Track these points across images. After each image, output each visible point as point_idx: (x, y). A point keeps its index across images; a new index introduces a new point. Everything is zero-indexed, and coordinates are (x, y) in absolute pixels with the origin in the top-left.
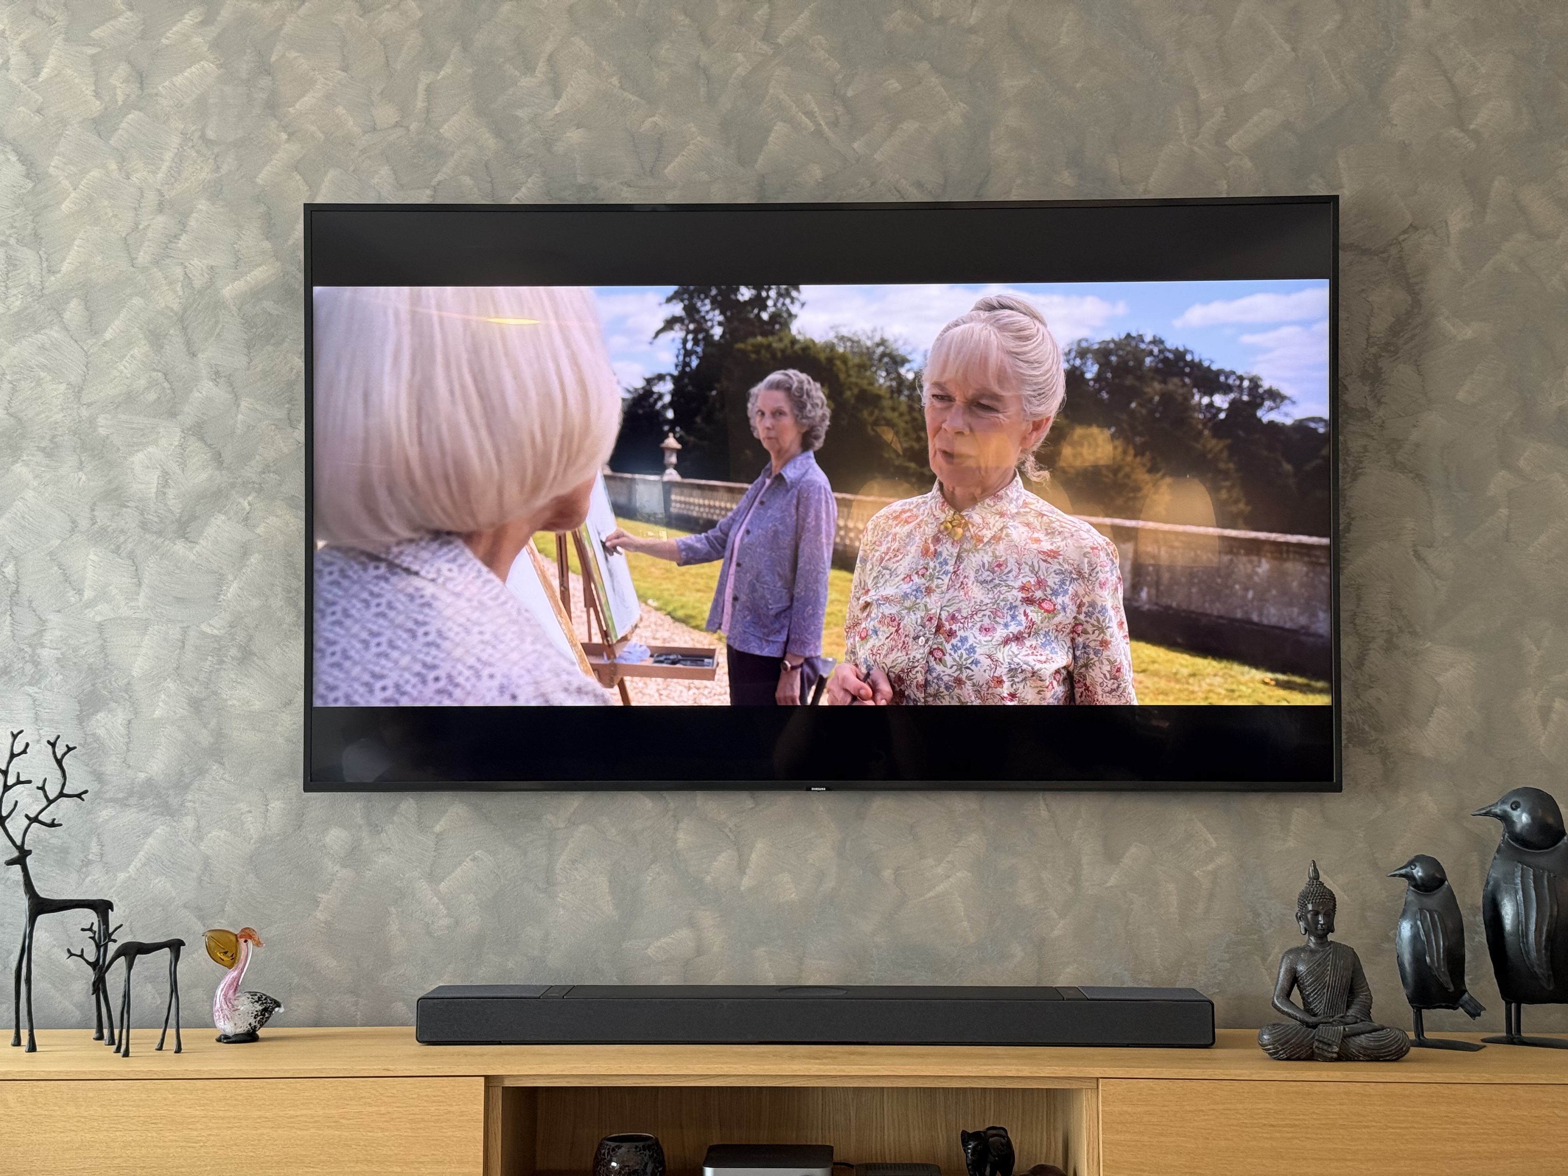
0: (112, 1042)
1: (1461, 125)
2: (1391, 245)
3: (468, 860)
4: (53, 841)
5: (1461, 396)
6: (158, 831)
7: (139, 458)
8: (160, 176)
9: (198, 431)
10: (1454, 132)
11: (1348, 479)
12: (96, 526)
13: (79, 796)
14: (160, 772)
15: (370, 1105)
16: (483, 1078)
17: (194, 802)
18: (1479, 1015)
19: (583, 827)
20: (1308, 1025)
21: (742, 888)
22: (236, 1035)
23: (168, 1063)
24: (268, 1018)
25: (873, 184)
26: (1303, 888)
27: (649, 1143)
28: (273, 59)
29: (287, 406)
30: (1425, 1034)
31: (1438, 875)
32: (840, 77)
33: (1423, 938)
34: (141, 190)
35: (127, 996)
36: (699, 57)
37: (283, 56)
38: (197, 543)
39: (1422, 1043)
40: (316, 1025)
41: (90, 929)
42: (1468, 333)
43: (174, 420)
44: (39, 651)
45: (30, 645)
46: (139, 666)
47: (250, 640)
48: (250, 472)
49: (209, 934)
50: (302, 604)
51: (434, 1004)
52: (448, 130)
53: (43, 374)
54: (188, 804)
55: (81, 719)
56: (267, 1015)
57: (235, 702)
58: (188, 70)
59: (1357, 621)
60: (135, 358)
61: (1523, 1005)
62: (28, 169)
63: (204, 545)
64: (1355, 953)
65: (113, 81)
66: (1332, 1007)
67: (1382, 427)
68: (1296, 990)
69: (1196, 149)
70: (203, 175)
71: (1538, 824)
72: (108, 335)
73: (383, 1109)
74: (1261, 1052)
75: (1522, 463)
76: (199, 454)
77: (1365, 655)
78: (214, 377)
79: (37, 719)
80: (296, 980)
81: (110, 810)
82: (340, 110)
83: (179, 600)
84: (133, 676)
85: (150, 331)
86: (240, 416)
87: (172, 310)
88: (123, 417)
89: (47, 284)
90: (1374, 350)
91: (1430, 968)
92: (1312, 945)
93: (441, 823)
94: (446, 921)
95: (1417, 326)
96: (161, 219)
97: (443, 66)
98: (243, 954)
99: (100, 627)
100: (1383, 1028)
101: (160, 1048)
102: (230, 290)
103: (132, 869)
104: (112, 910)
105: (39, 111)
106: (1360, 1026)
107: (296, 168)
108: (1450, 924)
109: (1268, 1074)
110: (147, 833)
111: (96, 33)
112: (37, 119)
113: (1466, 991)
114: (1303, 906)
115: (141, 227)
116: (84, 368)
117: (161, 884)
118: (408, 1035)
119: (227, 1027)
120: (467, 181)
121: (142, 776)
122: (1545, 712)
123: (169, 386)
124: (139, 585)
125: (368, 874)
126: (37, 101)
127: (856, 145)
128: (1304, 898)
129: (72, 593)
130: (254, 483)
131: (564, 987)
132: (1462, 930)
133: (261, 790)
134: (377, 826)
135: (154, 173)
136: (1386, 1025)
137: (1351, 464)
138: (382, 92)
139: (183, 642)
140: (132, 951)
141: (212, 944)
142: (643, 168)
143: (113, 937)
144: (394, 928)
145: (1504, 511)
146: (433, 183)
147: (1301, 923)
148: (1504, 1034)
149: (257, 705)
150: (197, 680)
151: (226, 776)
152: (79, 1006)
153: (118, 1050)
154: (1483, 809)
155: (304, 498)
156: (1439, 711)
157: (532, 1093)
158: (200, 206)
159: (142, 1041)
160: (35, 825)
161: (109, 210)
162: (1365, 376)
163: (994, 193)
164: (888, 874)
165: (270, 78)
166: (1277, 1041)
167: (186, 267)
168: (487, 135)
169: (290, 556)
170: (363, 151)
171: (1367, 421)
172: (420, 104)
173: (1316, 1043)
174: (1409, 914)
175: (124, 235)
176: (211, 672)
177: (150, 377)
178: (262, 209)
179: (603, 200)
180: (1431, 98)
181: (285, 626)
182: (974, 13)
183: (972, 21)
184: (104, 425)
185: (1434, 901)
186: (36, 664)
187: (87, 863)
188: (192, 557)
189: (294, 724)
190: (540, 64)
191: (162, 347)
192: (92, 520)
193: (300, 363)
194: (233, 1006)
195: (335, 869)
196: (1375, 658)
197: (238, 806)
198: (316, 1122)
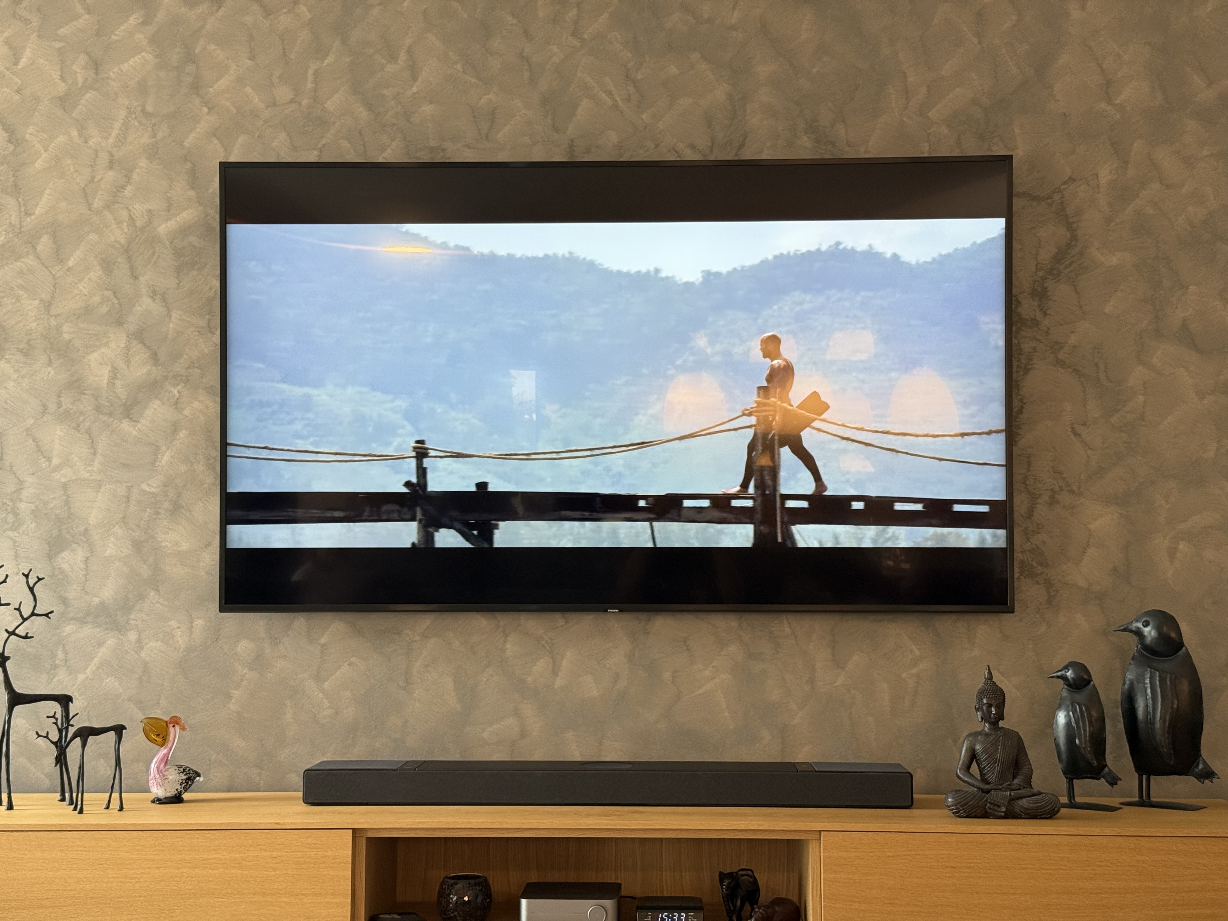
0: (71, 803)
1: (1109, 101)
2: (1055, 192)
3: (346, 664)
4: (29, 650)
5: (1108, 309)
6: (109, 642)
7: (94, 357)
8: (111, 140)
9: (139, 336)
10: (1103, 105)
11: (1021, 373)
12: (62, 409)
13: (47, 615)
14: (111, 598)
15: (265, 850)
16: (351, 831)
17: (136, 620)
18: (1116, 784)
19: (433, 640)
20: (983, 791)
21: (556, 687)
22: (166, 798)
23: (113, 818)
24: (191, 785)
25: (657, 146)
26: (980, 686)
27: (479, 880)
28: (197, 51)
29: (207, 317)
30: (1076, 799)
31: (1086, 677)
32: (632, 63)
33: (1074, 725)
34: (96, 152)
35: (82, 767)
36: (523, 49)
37: (205, 48)
38: (138, 422)
39: (1072, 805)
40: (229, 791)
41: (54, 717)
42: (1114, 261)
43: (122, 328)
44: (18, 505)
45: (11, 500)
46: (94, 516)
47: (178, 497)
48: (179, 368)
49: (145, 721)
50: (218, 468)
51: (316, 774)
52: (330, 105)
53: (21, 293)
54: (133, 622)
55: (50, 557)
56: (190, 783)
57: (168, 543)
58: (133, 59)
59: (1027, 482)
60: (91, 280)
61: (1152, 777)
62: (10, 136)
63: (144, 423)
64: (1019, 736)
65: (75, 68)
66: (1002, 776)
67: (1047, 333)
68: (974, 765)
69: (905, 119)
70: (142, 141)
71: (1162, 637)
72: (71, 263)
73: (275, 854)
74: (947, 812)
75: (1154, 360)
76: (140, 355)
77: (1034, 508)
78: (151, 294)
79: (16, 556)
80: (214, 757)
81: (72, 626)
82: (248, 90)
83: (124, 465)
84: (90, 524)
85: (103, 259)
86: (171, 325)
87: (119, 243)
88: (81, 325)
89: (24, 224)
90: (1040, 274)
91: (1078, 747)
92: (986, 729)
93: (325, 636)
94: (327, 712)
95: (1073, 256)
96: (111, 174)
97: (328, 55)
98: (172, 735)
99: (65, 486)
100: (1040, 793)
101: (107, 808)
102: (163, 228)
103: (88, 671)
104: (72, 702)
105: (18, 91)
106: (1022, 792)
107: (215, 135)
108: (1094, 714)
109: (950, 828)
110: (101, 644)
111: (62, 32)
112: (17, 97)
113: (1106, 765)
114: (980, 700)
115: (96, 180)
116: (52, 288)
117: (111, 683)
118: (299, 799)
119: (158, 792)
120: (345, 144)
121: (97, 600)
122: (1172, 553)
123: (117, 302)
124: (95, 454)
125: (269, 676)
126: (16, 84)
127: (644, 116)
128: (981, 694)
129: (44, 460)
130: (182, 376)
131: (418, 762)
132: (1104, 719)
133: (187, 611)
134: (276, 638)
135: (106, 138)
136: (1042, 791)
137: (1024, 361)
138: (280, 77)
139: (128, 498)
140: (85, 733)
141: (147, 728)
142: (480, 134)
143: (71, 723)
144: (289, 717)
145: (1141, 398)
146: (320, 146)
147: (978, 713)
148: (1137, 799)
149: (185, 546)
150: (138, 526)
151: (161, 600)
152: (48, 775)
153: (75, 809)
154: (1122, 626)
155: (219, 387)
156: (1091, 551)
157: (392, 842)
158: (141, 164)
159: (94, 802)
160: (13, 637)
161: (71, 167)
162: (1034, 293)
163: (749, 154)
164: (667, 676)
165: (195, 65)
166: (959, 803)
167: (130, 211)
168: (361, 109)
169: (210, 431)
170: (266, 121)
171: (1036, 329)
172: (310, 85)
173: (988, 805)
174: (1063, 706)
175: (83, 186)
176: (149, 520)
177: (103, 294)
178: (188, 165)
179: (450, 158)
180: (1086, 80)
181: (206, 486)
182: (735, 15)
183: (733, 21)
184: (67, 332)
185: (1080, 697)
186: (16, 514)
187: (55, 667)
188: (135, 433)
189: (213, 560)
190: (402, 55)
191: (111, 272)
192: (58, 404)
193: (217, 284)
194: (164, 776)
195: (245, 671)
196: (1042, 511)
197: (170, 623)
198: (224, 863)
